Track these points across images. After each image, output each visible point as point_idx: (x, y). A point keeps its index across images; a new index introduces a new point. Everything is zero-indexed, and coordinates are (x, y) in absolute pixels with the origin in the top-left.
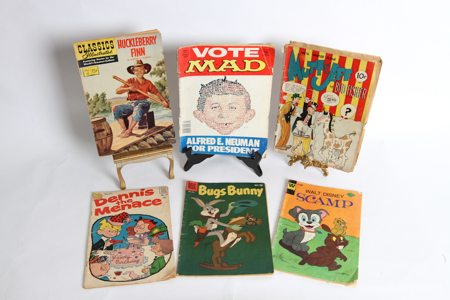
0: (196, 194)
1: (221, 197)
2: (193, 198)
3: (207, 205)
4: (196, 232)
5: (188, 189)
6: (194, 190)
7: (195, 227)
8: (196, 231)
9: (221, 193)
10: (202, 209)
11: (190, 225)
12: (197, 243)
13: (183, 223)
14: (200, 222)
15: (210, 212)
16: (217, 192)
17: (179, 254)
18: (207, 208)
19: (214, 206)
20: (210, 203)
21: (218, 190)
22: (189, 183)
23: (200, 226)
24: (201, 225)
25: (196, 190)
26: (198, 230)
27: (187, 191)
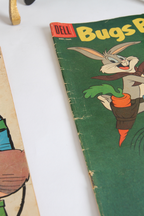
0: (77, 41)
1: (128, 39)
2: (74, 48)
3: (106, 54)
4: (109, 108)
5: (55, 35)
6: (68, 36)
7: (100, 98)
8: (107, 105)
9: (124, 33)
10: (100, 64)
11: (87, 96)
12: (123, 133)
13: (69, 95)
14: (107, 88)
15: (120, 66)
16: (116, 33)
17: (89, 167)
18: (110, 59)
19: (124, 54)
20: (112, 50)
21: (118, 29)
22: (55, 26)
23: (111, 95)
24: (113, 92)
25: (73, 35)
26: (112, 104)
27: (55, 39)
